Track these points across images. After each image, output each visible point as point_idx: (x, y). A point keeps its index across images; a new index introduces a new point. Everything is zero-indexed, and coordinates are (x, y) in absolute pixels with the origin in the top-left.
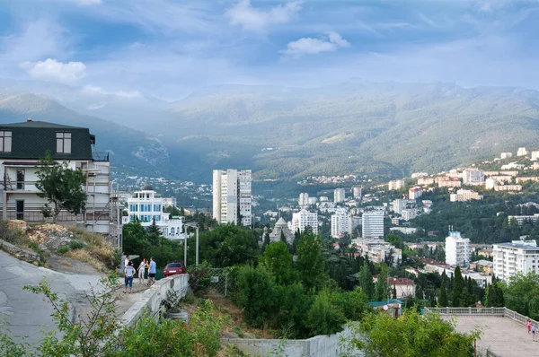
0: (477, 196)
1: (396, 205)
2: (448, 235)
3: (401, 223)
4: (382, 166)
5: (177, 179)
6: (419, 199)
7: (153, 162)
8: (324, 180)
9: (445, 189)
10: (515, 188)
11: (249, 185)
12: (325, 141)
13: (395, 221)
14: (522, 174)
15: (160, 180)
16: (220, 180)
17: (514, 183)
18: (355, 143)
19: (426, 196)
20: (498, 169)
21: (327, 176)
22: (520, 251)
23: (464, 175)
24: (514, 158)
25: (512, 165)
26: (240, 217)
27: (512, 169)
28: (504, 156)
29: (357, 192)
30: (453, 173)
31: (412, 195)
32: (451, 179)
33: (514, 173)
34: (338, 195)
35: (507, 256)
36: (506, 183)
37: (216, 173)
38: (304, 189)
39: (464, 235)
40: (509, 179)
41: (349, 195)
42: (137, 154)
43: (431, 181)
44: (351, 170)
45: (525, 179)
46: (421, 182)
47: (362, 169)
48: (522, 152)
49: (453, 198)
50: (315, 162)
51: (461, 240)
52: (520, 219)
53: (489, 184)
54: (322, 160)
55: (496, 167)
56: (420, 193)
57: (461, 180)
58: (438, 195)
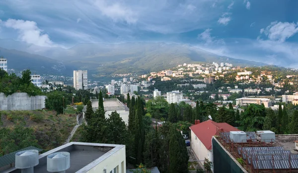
0: (170, 79)
1: (143, 83)
2: (154, 90)
3: (144, 88)
4: (141, 70)
5: (69, 76)
6: (151, 81)
7: (59, 70)
8: (121, 75)
9: (160, 77)
10: (182, 76)
11: (87, 75)
12: (122, 62)
13: (142, 88)
14: (184, 71)
15: (62, 77)
16: (76, 74)
17: (182, 74)
18: (132, 63)
19: (153, 79)
20: (177, 70)
21: (122, 74)
22: (174, 94)
23: (166, 72)
24: (182, 67)
25: (182, 69)
26: (83, 87)
27: (181, 70)
28: (179, 66)
29: (131, 79)
30: (163, 72)
31: (149, 79)
32: (162, 74)
33: (182, 71)
34: (125, 80)
35: (171, 96)
36: (179, 74)
37: (74, 71)
38: (113, 79)
39: (159, 90)
40: (180, 73)
41: (128, 80)
42: (54, 68)
43: (155, 75)
44: (130, 72)
45: (185, 73)
46: (152, 75)
47: (134, 71)
48: (185, 64)
49: (162, 80)
50: (118, 69)
51: (158, 92)
52: (181, 85)
53: (174, 75)
54: (121, 69)
55: (176, 70)
56: (152, 78)
57: (165, 74)
58: (157, 79)
